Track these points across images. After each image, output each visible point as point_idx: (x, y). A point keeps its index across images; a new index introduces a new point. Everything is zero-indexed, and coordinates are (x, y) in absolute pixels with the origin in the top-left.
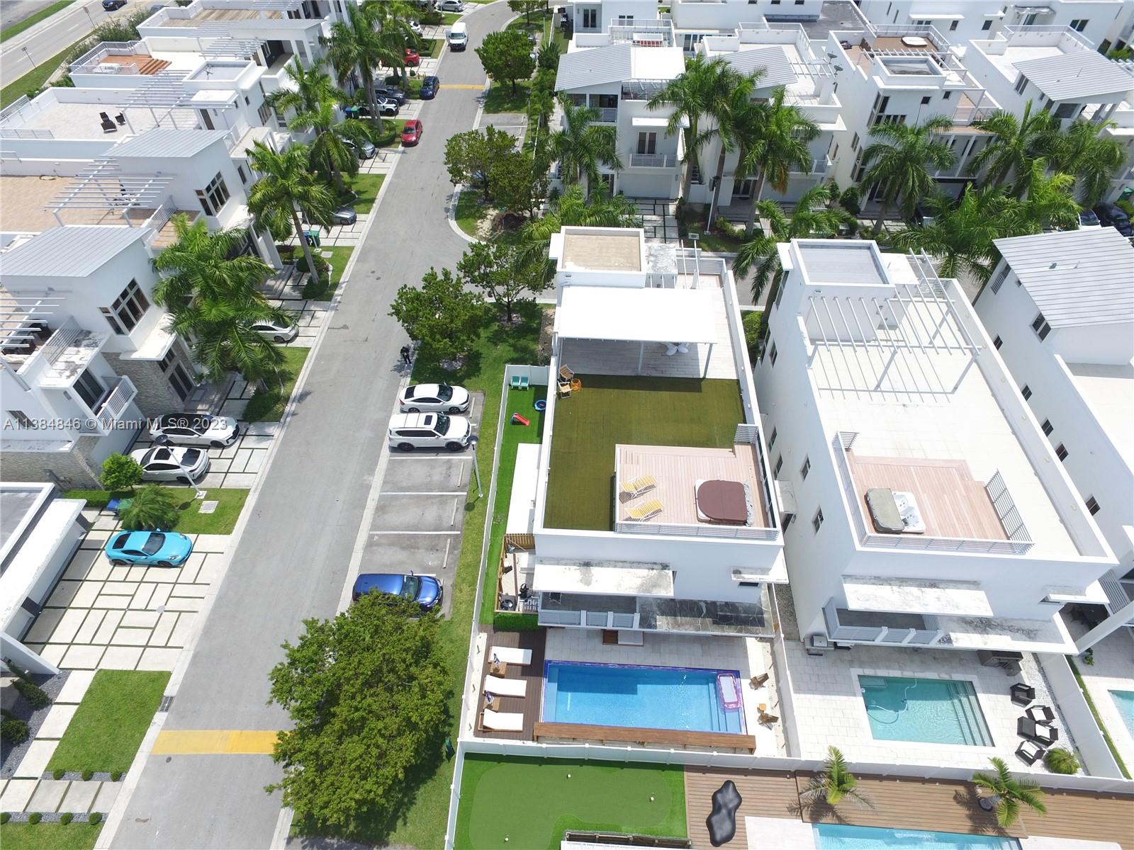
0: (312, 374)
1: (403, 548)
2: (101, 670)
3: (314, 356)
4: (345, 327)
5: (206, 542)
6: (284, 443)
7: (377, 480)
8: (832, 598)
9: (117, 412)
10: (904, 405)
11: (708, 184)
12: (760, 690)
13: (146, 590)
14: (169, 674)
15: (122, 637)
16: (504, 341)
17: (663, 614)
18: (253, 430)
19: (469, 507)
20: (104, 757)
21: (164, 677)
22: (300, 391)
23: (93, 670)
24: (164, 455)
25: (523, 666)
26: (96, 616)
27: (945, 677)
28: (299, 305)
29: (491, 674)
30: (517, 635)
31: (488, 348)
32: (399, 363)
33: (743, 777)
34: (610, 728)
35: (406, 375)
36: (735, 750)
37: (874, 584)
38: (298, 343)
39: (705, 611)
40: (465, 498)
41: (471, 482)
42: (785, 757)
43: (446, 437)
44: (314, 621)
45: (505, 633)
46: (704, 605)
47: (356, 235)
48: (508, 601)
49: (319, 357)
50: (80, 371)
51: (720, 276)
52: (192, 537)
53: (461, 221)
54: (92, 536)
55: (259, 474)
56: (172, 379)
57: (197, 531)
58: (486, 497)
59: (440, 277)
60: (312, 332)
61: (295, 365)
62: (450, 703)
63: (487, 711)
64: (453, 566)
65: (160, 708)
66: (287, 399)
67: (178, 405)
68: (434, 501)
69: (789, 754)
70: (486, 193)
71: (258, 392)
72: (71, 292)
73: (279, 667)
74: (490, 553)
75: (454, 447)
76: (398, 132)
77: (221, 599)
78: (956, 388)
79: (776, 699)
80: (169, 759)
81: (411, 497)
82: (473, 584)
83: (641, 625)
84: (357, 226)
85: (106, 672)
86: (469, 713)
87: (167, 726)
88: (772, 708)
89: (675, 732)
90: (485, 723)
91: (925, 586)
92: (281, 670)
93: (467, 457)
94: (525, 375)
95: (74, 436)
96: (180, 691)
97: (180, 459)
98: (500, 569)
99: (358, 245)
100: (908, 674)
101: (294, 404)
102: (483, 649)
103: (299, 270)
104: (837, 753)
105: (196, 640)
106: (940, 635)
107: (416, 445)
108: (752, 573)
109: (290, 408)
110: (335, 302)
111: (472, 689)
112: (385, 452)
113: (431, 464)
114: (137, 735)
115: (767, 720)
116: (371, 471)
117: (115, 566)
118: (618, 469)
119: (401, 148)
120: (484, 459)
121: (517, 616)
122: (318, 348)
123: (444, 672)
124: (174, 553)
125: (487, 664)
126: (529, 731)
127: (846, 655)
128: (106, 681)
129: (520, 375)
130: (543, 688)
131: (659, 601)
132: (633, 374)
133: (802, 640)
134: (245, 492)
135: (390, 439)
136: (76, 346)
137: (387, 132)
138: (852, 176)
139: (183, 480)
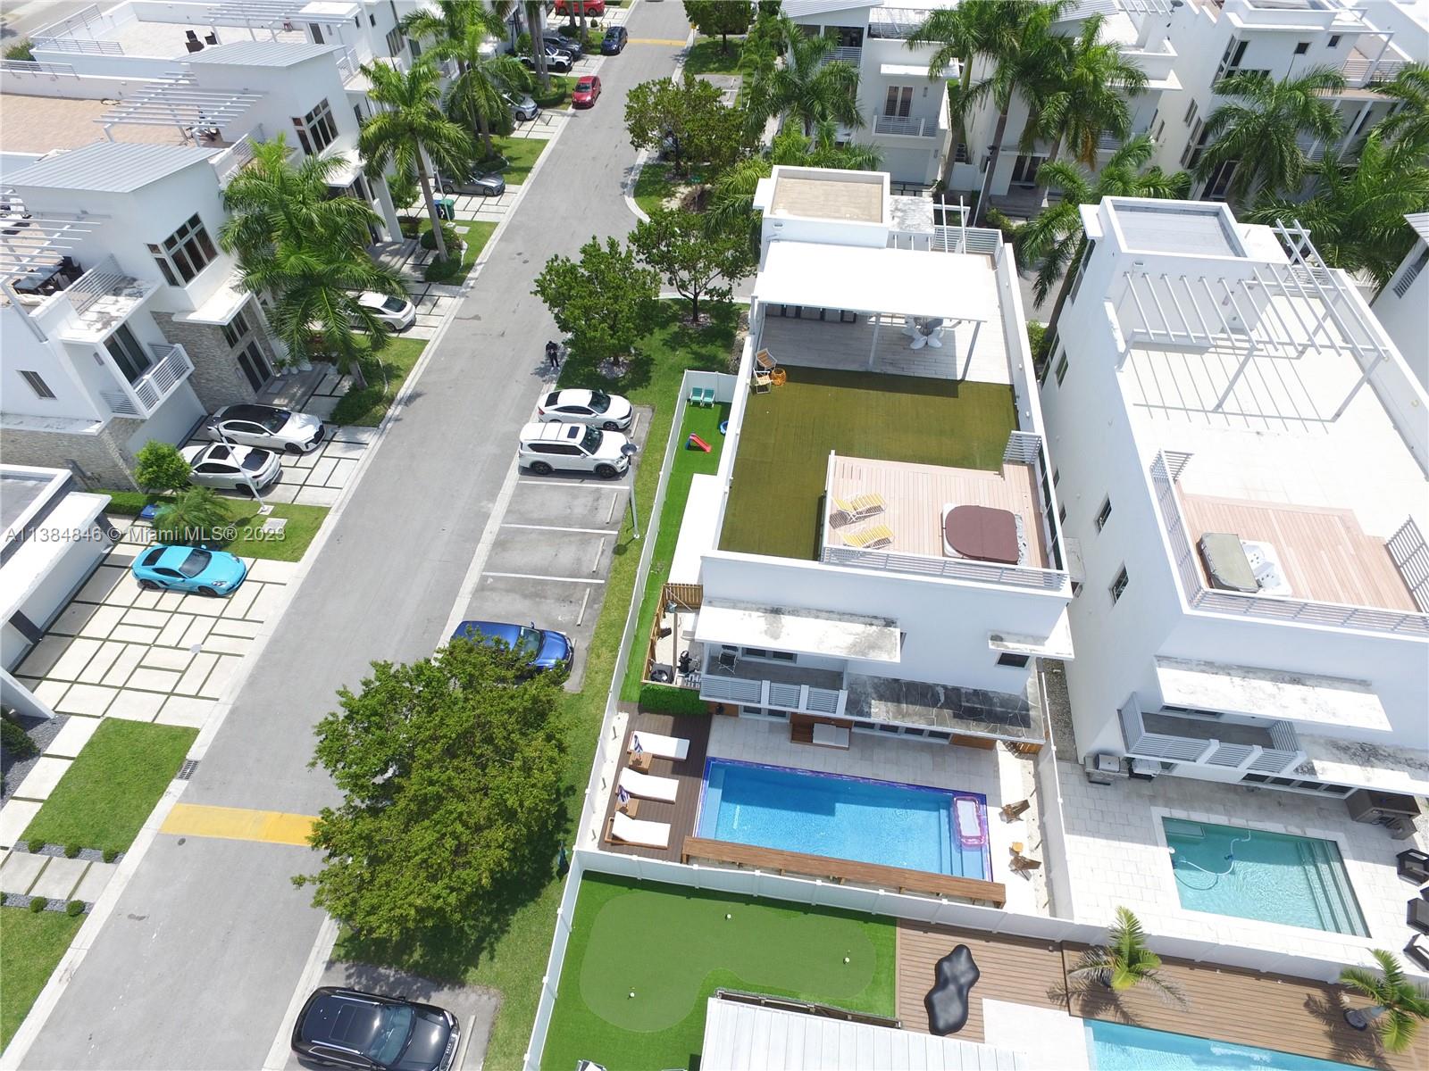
0: (427, 372)
1: (525, 596)
2: (108, 718)
3: (433, 350)
4: (477, 318)
5: (264, 568)
6: (381, 454)
7: (499, 508)
8: (1134, 693)
9: (164, 390)
10: (1258, 433)
11: (978, 164)
12: (1015, 823)
13: (180, 622)
14: (197, 732)
15: (141, 679)
16: (686, 346)
17: (881, 698)
18: (340, 436)
19: (619, 550)
20: (97, 830)
21: (189, 735)
22: (409, 392)
23: (99, 717)
24: (222, 453)
25: (676, 761)
26: (111, 650)
27: (1295, 831)
28: (420, 289)
29: (630, 768)
30: (669, 720)
31: (664, 353)
32: (543, 366)
33: (983, 943)
34: (793, 855)
35: (551, 381)
36: (973, 901)
37: (1203, 671)
38: (412, 334)
39: (942, 699)
40: (615, 538)
41: (624, 519)
42: (1049, 917)
43: (596, 456)
44: (387, 666)
45: (655, 716)
46: (941, 692)
47: (502, 209)
48: (661, 672)
49: (439, 352)
50: (115, 325)
51: (992, 256)
52: (248, 561)
53: (640, 199)
54: (120, 550)
55: (345, 490)
56: (242, 359)
57: (256, 555)
58: (642, 539)
59: (605, 249)
60: (432, 321)
61: (405, 360)
62: (569, 802)
63: (619, 816)
64: (590, 624)
65: (179, 774)
66: (390, 401)
67: (248, 396)
68: (572, 539)
69: (1053, 913)
70: (678, 164)
71: (353, 389)
72: (109, 217)
73: (331, 718)
74: (643, 611)
75: (605, 472)
76: (569, 91)
77: (275, 642)
78: (1338, 415)
79: (1037, 838)
80: (182, 842)
81: (542, 532)
82: (615, 649)
83: (848, 710)
84: (505, 199)
85: (115, 721)
86: (594, 817)
87: (185, 797)
88: (1032, 851)
89: (888, 870)
90: (616, 831)
91: (1283, 681)
92: (332, 723)
93: (623, 487)
94: (710, 388)
95: (106, 416)
96: (208, 755)
97: (242, 461)
98: (654, 629)
99: (504, 222)
100: (1238, 822)
101: (400, 408)
102: (621, 733)
103: (424, 246)
104: (1129, 917)
105: (238, 690)
106: (1300, 759)
107: (555, 466)
108: (1019, 642)
109: (393, 411)
110: (467, 286)
111: (602, 785)
112: (513, 474)
113: (574, 494)
114: (144, 806)
115: (1023, 865)
116: (493, 496)
117: (143, 589)
118: (829, 487)
119: (571, 110)
120: (644, 491)
121: (672, 693)
122: (438, 343)
123: (561, 748)
124: (222, 579)
125: (625, 754)
126: (677, 849)
127: (1145, 788)
128: (112, 733)
129: (704, 386)
130: (701, 794)
131: (876, 681)
132: (860, 370)
133: (1081, 761)
134: (323, 511)
135: (521, 455)
136: (114, 295)
137: (555, 90)
138: (1182, 161)
139: (243, 489)
